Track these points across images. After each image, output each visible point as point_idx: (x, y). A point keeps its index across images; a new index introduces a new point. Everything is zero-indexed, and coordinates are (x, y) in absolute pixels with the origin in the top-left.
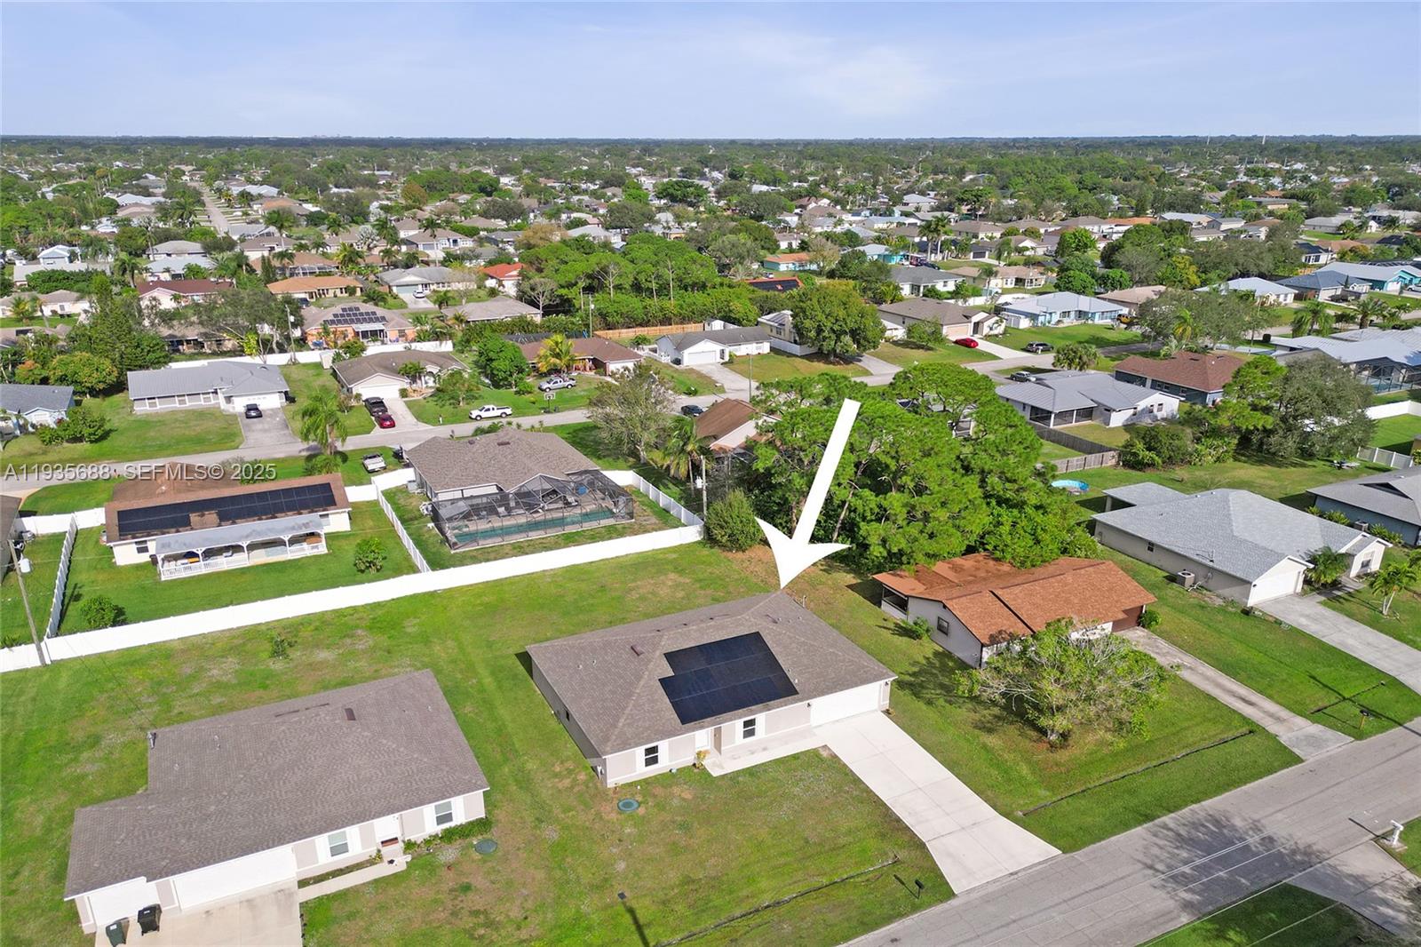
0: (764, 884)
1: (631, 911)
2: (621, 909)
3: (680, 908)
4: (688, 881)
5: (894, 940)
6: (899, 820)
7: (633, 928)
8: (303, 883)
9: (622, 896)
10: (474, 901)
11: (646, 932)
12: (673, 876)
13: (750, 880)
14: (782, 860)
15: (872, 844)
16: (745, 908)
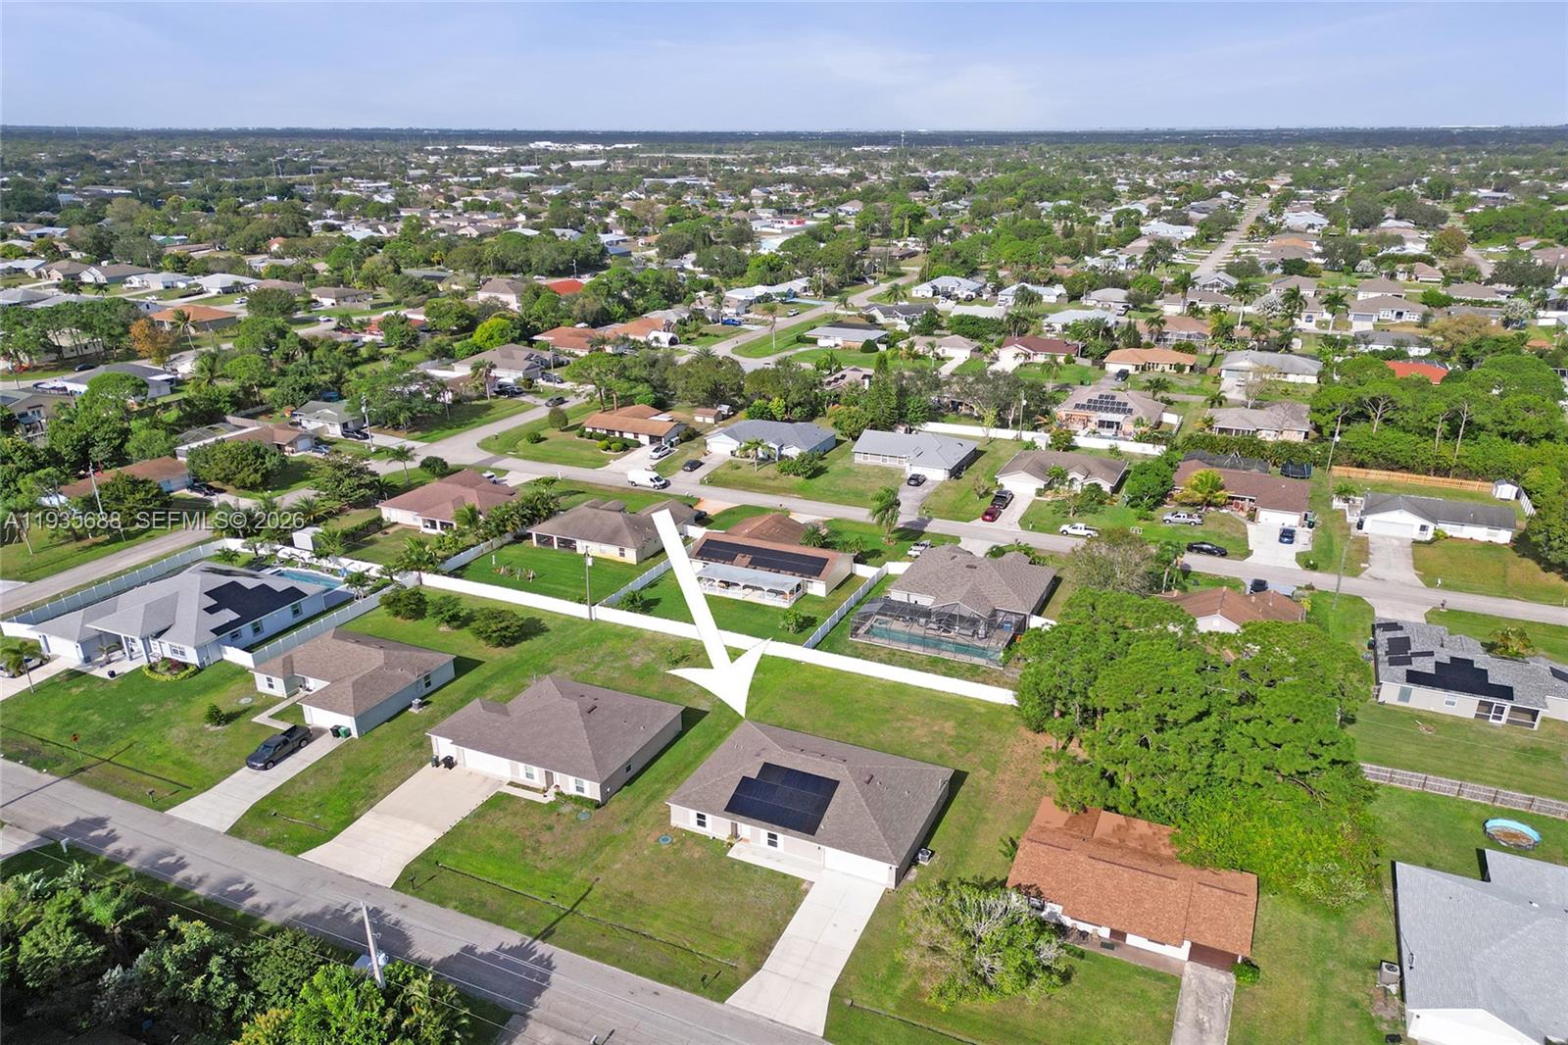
0: (658, 923)
1: (590, 889)
2: (588, 885)
3: (608, 903)
4: (630, 895)
5: (656, 993)
6: (771, 948)
7: (579, 897)
8: (511, 784)
9: (598, 879)
10: (546, 837)
11: (582, 903)
12: (629, 888)
13: (656, 917)
14: (683, 920)
15: (739, 948)
16: (633, 927)
